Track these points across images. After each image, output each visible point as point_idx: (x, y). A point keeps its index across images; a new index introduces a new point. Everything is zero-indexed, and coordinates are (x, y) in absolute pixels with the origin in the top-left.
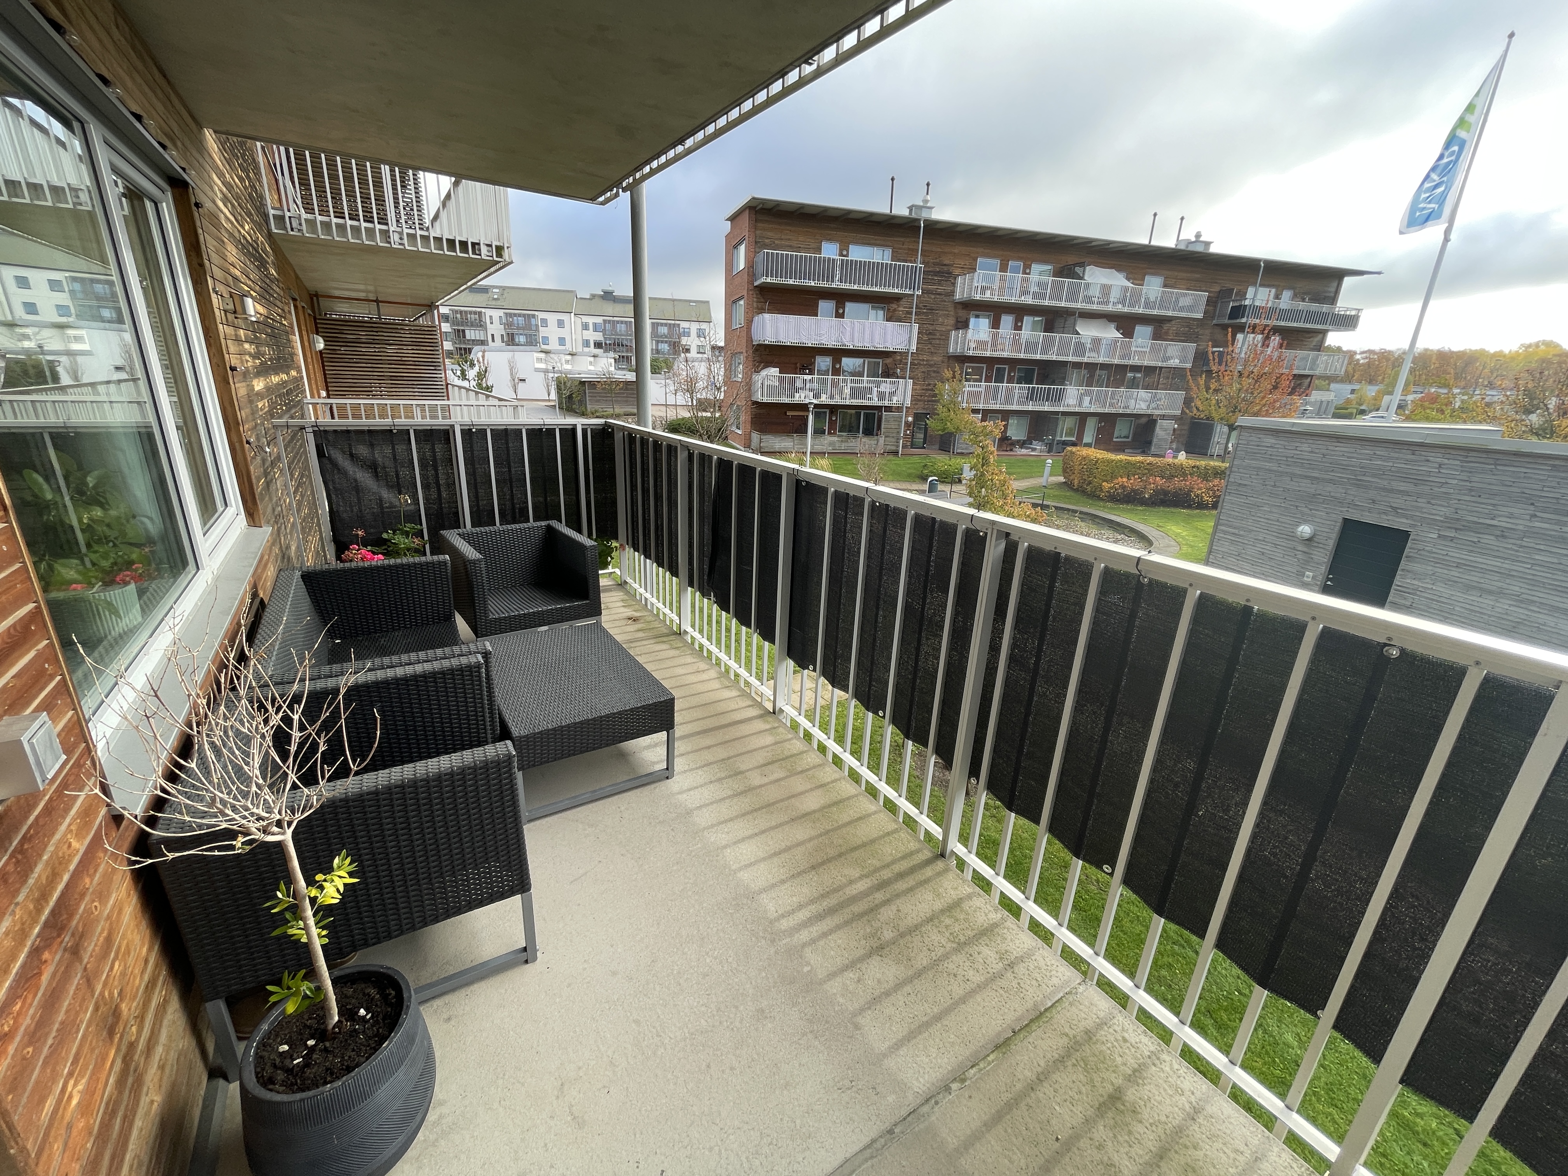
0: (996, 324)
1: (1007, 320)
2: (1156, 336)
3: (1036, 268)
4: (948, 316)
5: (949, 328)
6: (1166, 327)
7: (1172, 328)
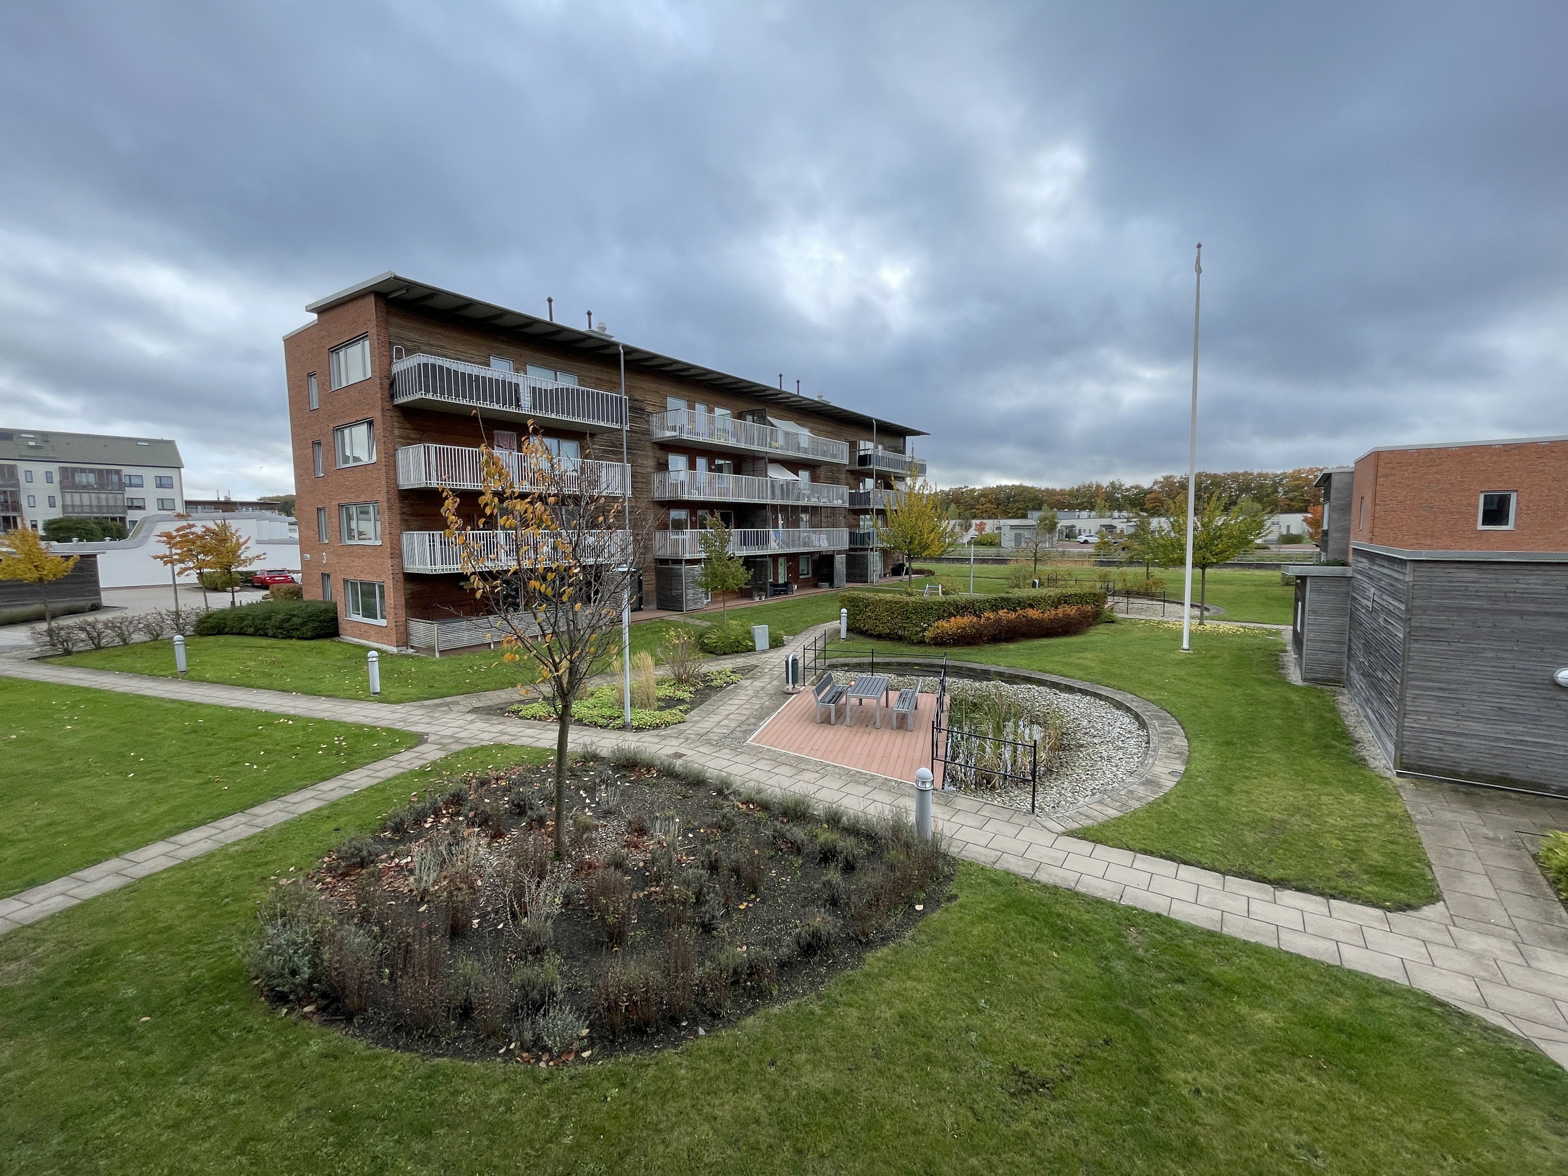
0: (692, 466)
1: (701, 462)
2: (814, 479)
3: (718, 411)
4: (646, 457)
5: (649, 470)
6: (818, 471)
7: (822, 472)
